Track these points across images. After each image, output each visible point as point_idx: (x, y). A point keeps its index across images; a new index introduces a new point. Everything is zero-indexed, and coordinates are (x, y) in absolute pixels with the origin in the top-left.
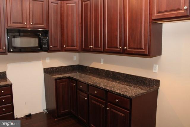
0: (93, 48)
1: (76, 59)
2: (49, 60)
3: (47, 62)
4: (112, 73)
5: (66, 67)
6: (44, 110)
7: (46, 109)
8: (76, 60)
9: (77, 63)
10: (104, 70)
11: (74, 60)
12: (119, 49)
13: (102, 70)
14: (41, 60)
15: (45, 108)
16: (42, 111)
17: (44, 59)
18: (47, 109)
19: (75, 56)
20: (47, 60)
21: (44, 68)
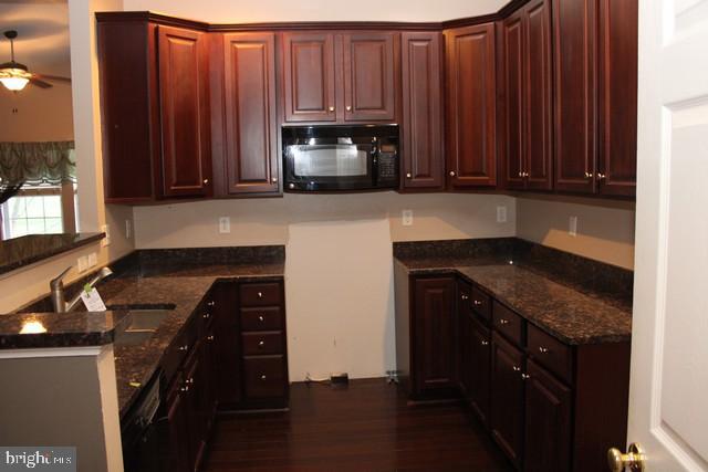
0: (530, 179)
1: (505, 215)
2: (411, 218)
3: (405, 223)
4: (594, 269)
5: (468, 242)
6: (388, 373)
7: (395, 369)
8: (505, 220)
9: (512, 233)
10: (576, 257)
11: (499, 220)
12: (586, 182)
13: (570, 254)
14: (384, 218)
15: (393, 367)
16: (383, 375)
17: (395, 213)
18: (398, 372)
19: (504, 208)
20: (404, 219)
21: (395, 241)
